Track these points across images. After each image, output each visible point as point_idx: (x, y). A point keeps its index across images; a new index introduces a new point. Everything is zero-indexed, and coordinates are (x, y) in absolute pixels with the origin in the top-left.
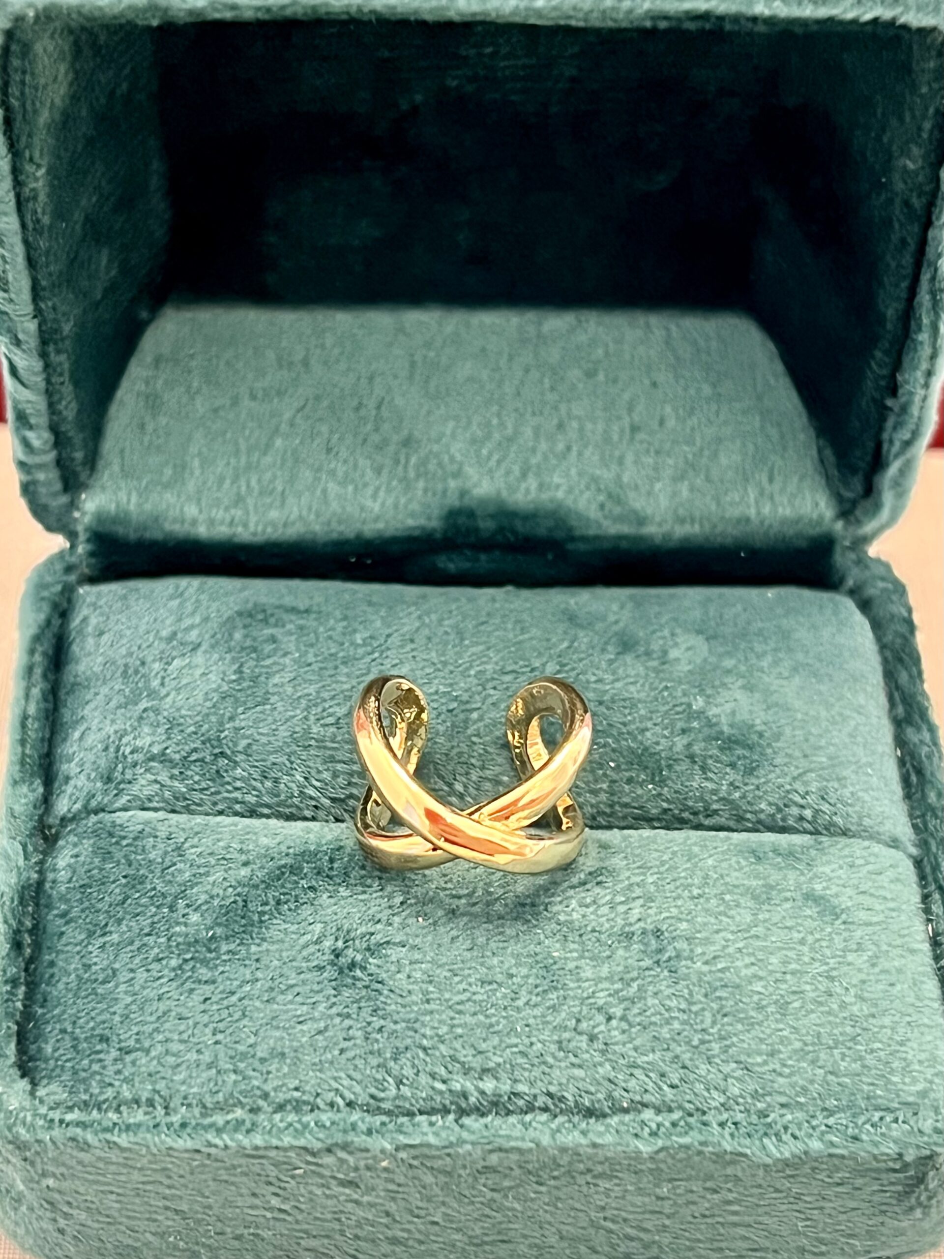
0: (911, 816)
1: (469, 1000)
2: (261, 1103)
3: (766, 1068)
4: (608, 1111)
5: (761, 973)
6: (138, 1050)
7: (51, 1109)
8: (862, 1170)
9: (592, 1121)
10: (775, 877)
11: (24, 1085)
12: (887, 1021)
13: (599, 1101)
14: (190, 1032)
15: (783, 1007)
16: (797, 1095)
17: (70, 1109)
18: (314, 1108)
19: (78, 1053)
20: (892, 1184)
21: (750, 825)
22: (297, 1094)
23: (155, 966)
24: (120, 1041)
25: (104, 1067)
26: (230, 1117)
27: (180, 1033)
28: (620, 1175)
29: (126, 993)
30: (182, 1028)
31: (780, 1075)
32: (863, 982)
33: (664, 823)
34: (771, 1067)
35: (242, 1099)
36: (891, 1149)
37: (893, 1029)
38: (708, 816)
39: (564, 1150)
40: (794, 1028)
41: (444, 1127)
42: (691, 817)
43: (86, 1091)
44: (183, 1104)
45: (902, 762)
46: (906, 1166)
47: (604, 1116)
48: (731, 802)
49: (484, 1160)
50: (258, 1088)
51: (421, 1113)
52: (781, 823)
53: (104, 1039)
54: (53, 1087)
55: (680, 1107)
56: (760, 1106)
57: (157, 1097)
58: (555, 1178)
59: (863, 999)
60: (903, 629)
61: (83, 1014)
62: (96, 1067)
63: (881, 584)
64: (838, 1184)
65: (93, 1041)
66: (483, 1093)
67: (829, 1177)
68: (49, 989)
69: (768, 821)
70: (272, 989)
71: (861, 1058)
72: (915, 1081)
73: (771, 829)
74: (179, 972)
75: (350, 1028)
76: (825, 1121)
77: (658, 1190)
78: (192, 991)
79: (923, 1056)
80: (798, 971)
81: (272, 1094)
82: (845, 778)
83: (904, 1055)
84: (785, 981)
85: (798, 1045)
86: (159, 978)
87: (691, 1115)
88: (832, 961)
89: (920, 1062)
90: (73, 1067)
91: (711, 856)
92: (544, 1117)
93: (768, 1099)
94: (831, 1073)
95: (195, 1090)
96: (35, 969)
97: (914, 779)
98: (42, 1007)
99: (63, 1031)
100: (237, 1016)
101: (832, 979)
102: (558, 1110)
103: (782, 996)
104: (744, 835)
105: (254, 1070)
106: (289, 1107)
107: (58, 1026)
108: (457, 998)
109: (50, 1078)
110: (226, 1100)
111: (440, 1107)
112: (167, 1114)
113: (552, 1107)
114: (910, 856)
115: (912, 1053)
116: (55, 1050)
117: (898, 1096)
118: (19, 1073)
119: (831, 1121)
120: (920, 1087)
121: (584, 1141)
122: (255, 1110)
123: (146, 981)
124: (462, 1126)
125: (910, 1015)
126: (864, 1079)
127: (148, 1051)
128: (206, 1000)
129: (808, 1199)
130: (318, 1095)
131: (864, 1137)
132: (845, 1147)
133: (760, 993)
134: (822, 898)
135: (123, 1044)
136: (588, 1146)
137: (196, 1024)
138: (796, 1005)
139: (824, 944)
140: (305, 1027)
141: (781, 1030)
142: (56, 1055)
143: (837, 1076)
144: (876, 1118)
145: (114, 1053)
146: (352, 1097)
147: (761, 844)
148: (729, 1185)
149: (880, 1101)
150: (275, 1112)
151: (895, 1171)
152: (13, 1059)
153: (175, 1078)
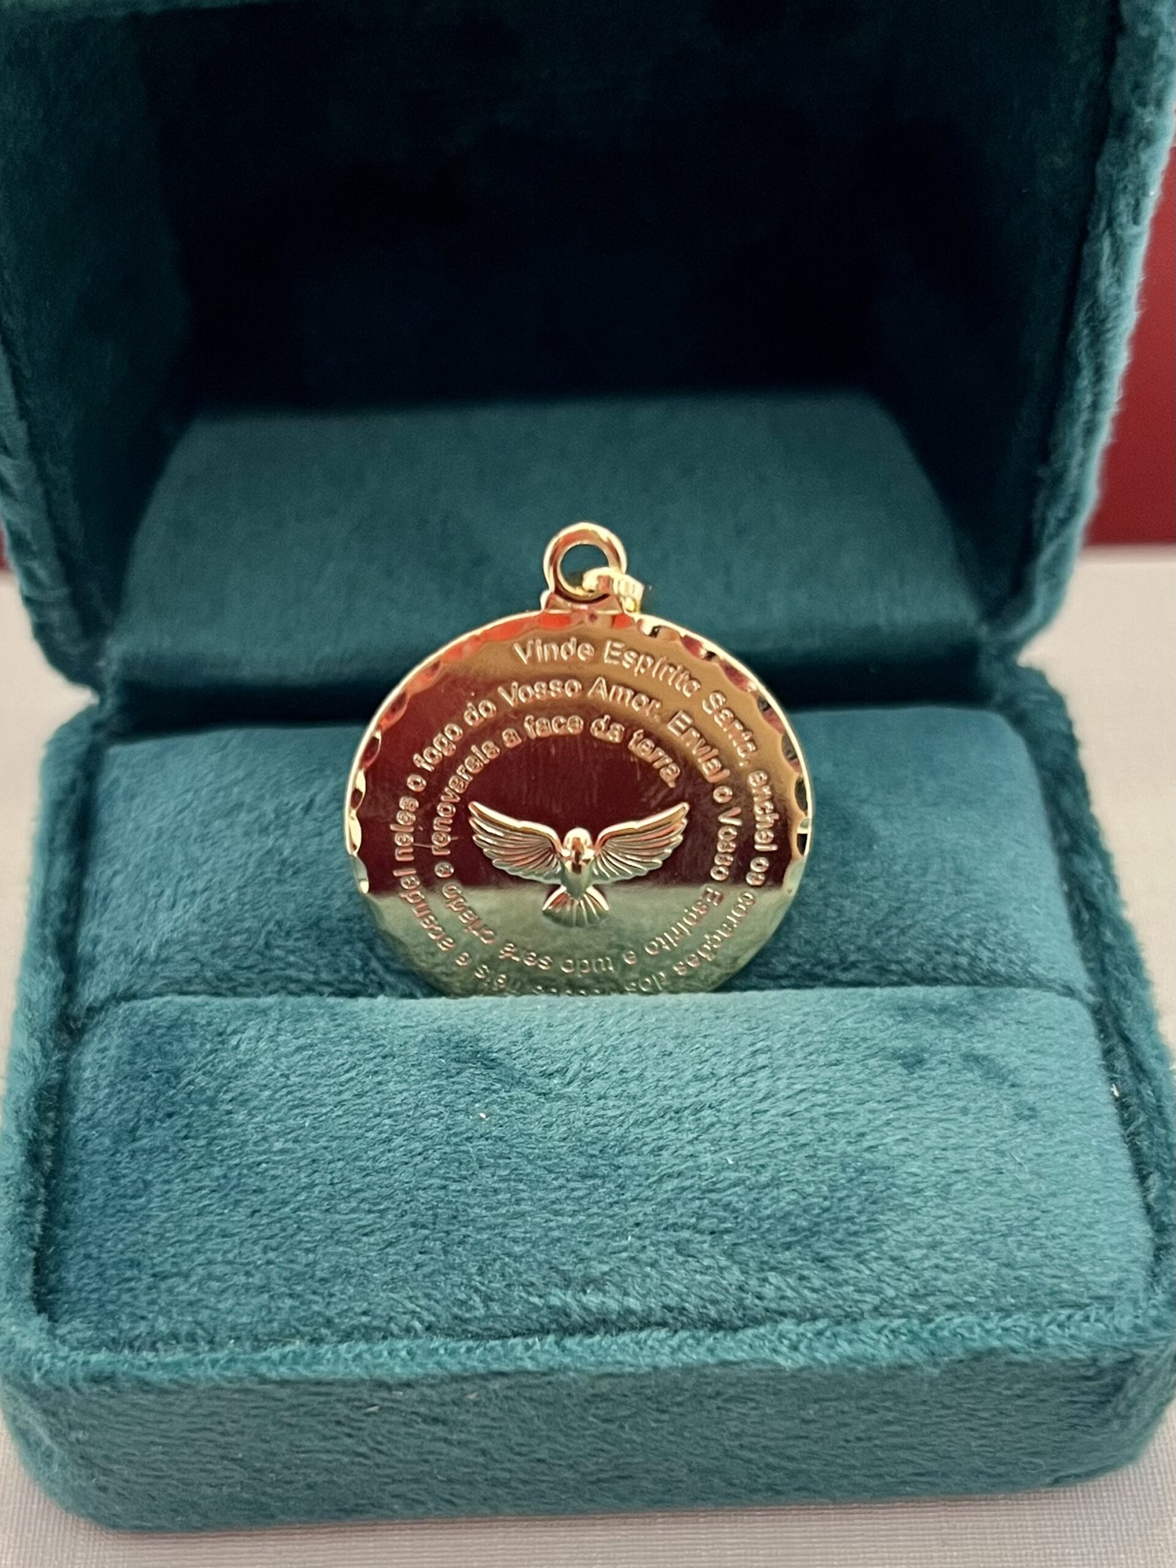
0: (1085, 959)
1: (567, 1198)
2: (324, 1331)
3: (927, 1264)
4: (739, 1323)
5: (916, 1151)
6: (176, 1275)
7: (73, 1349)
8: (1048, 1380)
9: (720, 1335)
10: (929, 1036)
11: (40, 1321)
12: (1070, 1200)
13: (727, 1311)
14: (236, 1251)
15: (945, 1192)
16: (966, 1294)
17: (97, 1348)
18: (387, 1335)
19: (104, 1281)
20: (1084, 1393)
21: (895, 978)
22: (364, 1319)
23: (195, 1175)
24: (154, 1266)
25: (135, 1297)
26: (288, 1348)
27: (225, 1252)
28: (757, 1397)
29: (161, 1208)
30: (226, 1247)
31: (945, 1270)
32: (1039, 1155)
33: (793, 981)
34: (934, 1261)
35: (301, 1328)
36: (1082, 1353)
37: (1077, 1209)
38: (845, 970)
39: (688, 1370)
40: (957, 1213)
41: (543, 1351)
42: (825, 972)
43: (114, 1326)
44: (230, 1338)
45: (1070, 897)
46: (1101, 1372)
47: (735, 1329)
48: (871, 951)
49: (593, 1387)
50: (319, 1314)
51: (515, 1335)
52: (932, 974)
53: (134, 1264)
54: (77, 1323)
55: (826, 1315)
56: (921, 1308)
57: (200, 1332)
58: (679, 1404)
59: (1040, 1176)
60: (1064, 747)
61: (110, 1235)
62: (126, 1297)
63: (1034, 697)
64: (1019, 1397)
65: (122, 1266)
66: (585, 1309)
67: (1007, 1388)
68: (70, 1207)
69: (918, 973)
70: (331, 1197)
71: (1041, 1246)
72: (1107, 1271)
73: (920, 981)
74: (222, 1181)
75: (426, 1238)
76: (1002, 1324)
77: (802, 1413)
78: (237, 1203)
79: (1114, 1240)
80: (960, 1147)
81: (337, 1320)
82: (1005, 917)
83: (1093, 1240)
84: (946, 1159)
85: (964, 1234)
86: (200, 1189)
87: (839, 1323)
88: (1000, 1133)
89: (1113, 1247)
90: (99, 1300)
91: (850, 1016)
92: (663, 1333)
93: (931, 1299)
94: (1007, 1265)
95: (245, 1319)
96: (57, 1185)
97: (1086, 916)
98: (64, 1228)
99: (88, 1256)
100: (290, 1231)
101: (1002, 1154)
102: (679, 1324)
103: (943, 1177)
104: (888, 991)
105: (314, 1293)
106: (356, 1335)
107: (82, 1251)
108: (553, 1196)
109: (72, 1313)
110: (282, 1330)
111: (538, 1327)
112: (212, 1350)
113: (671, 1321)
114: (1087, 1005)
115: (1102, 1237)
116: (79, 1278)
117: (1089, 1289)
118: (34, 1308)
119: (1008, 1323)
120: (1114, 1277)
121: (710, 1360)
122: (316, 1341)
123: (183, 1194)
124: (564, 1349)
125: (1097, 1192)
126: (1046, 1270)
127: (186, 1276)
128: (254, 1212)
129: (985, 1415)
130: (391, 1318)
131: (1050, 1341)
132: (1028, 1353)
133: (916, 1175)
134: (985, 1058)
135: (158, 1269)
136: (717, 1366)
137: (242, 1243)
138: (959, 1186)
139: (991, 1112)
140: (372, 1240)
141: (942, 1217)
142: (80, 1284)
143: (1013, 1269)
144: (1062, 1318)
145: (147, 1280)
146: (433, 1319)
147: (910, 999)
148: (887, 1404)
149: (1067, 1296)
150: (341, 1342)
151: (1088, 1378)
152: (27, 1293)
153: (220, 1306)
